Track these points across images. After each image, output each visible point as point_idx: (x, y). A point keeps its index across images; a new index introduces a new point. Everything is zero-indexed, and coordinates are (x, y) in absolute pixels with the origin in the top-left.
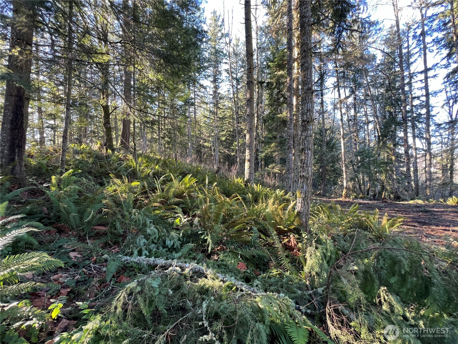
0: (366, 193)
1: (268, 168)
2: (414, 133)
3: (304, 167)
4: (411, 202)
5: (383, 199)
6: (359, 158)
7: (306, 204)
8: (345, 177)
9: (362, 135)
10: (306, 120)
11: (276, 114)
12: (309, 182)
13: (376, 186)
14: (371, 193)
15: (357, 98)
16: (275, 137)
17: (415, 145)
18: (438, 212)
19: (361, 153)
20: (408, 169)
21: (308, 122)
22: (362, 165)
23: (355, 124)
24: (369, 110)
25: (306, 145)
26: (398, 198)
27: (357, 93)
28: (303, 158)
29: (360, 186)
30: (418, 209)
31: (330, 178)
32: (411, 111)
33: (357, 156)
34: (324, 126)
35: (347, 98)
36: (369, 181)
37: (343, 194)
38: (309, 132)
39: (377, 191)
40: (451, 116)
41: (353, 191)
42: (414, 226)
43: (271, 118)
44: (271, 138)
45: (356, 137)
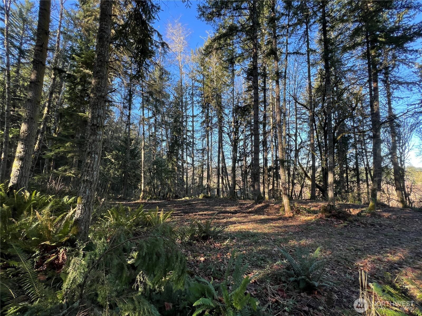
0: (158, 194)
1: (57, 170)
2: (187, 154)
3: (88, 171)
4: (183, 199)
5: (168, 198)
6: (155, 166)
7: (87, 209)
8: (143, 181)
9: (159, 149)
10: (96, 125)
11: (77, 111)
12: (92, 186)
13: (165, 189)
14: (161, 194)
15: (157, 120)
16: (73, 136)
17: (187, 160)
18: (194, 204)
19: (156, 163)
20: (183, 177)
21: (98, 127)
22: (157, 172)
23: (154, 140)
24: (164, 133)
25: (94, 149)
26: (177, 197)
27: (157, 116)
28: (89, 161)
29: (154, 189)
30: (186, 203)
31: (131, 182)
32: (186, 139)
33: (154, 165)
34: (129, 136)
35: (150, 118)
36: (161, 185)
37: (141, 196)
38: (98, 137)
39: (166, 193)
40: (203, 146)
41: (150, 193)
42: (182, 215)
43: (70, 113)
44: (66, 137)
45: (154, 149)
